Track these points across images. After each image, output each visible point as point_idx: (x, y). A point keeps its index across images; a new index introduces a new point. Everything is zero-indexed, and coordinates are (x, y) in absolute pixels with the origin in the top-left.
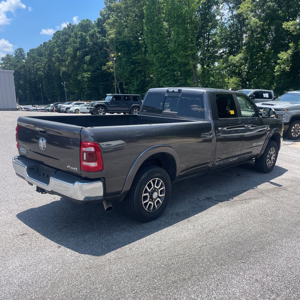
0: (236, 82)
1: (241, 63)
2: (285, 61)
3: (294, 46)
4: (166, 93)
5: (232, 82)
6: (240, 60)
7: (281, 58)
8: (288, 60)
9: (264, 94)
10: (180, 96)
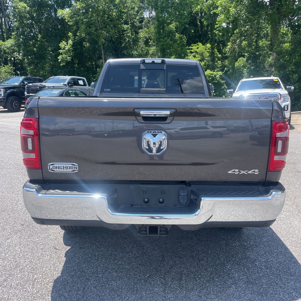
0: (9, 71)
1: (14, 49)
2: (67, 51)
3: (72, 36)
4: (141, 65)
5: (5, 71)
6: (12, 46)
7: (62, 48)
8: (69, 50)
9: (79, 81)
10: (165, 68)
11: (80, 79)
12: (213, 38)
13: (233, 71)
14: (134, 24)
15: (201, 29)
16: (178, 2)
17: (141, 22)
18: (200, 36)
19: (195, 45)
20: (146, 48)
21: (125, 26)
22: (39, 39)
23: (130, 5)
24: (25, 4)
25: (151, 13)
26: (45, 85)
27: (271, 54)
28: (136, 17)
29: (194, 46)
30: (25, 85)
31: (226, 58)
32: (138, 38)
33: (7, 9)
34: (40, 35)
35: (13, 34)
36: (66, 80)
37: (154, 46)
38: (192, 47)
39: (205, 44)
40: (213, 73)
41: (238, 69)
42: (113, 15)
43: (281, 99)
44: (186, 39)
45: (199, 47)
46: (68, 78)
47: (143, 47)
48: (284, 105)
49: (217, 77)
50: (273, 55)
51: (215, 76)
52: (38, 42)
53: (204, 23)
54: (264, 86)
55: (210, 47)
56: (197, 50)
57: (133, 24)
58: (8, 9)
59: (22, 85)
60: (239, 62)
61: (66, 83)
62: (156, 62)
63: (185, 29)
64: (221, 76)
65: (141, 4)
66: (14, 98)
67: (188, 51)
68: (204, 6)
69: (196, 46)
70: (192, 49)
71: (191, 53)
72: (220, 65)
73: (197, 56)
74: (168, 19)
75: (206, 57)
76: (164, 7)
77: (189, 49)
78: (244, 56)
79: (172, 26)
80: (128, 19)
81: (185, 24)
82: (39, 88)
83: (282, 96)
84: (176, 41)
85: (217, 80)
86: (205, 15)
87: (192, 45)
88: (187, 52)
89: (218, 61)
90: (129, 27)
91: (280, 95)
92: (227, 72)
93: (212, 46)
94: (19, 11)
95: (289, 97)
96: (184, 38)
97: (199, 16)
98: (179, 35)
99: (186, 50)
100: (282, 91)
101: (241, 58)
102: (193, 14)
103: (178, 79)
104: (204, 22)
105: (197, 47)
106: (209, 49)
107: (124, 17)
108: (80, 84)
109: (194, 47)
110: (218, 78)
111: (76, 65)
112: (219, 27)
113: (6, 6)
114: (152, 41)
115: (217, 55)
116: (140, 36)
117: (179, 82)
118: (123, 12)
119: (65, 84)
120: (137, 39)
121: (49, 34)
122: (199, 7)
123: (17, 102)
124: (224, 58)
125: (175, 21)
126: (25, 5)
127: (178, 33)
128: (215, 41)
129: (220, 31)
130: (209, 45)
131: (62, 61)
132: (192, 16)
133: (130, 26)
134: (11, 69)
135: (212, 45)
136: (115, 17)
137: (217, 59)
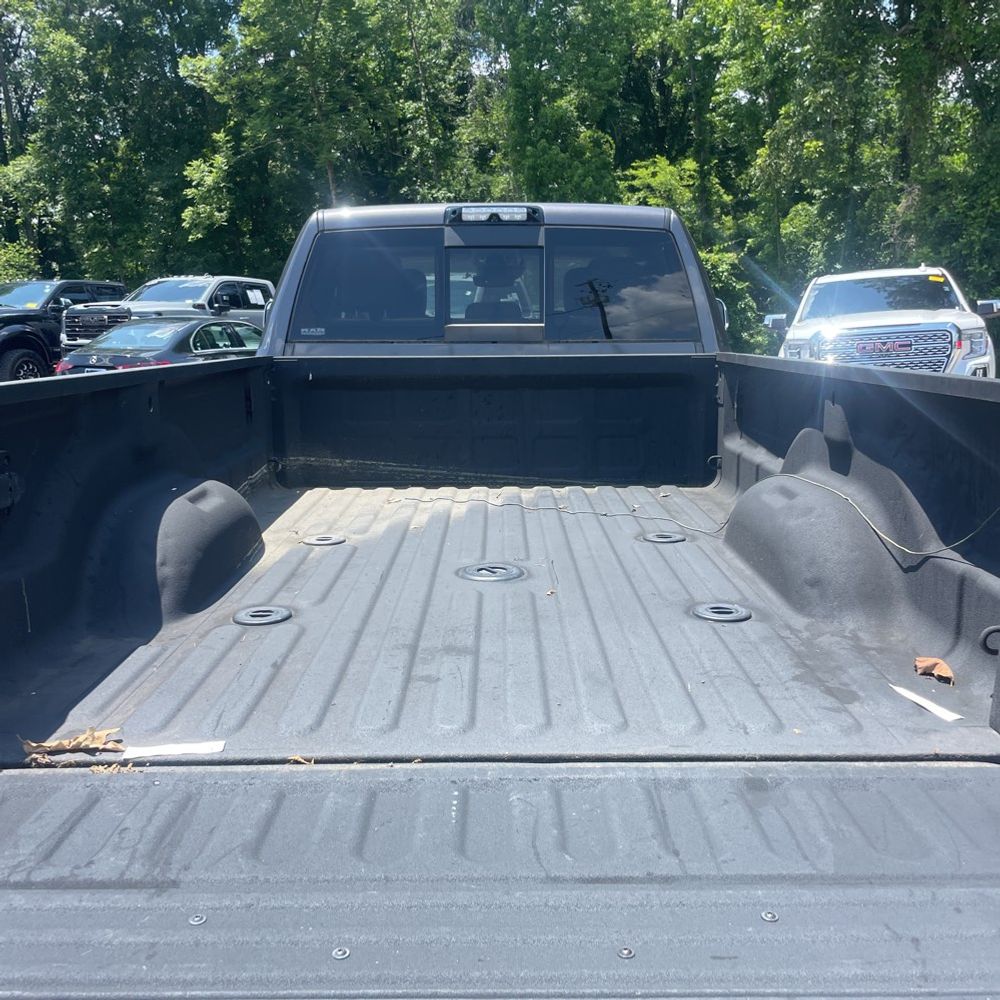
0: (22, 260)
1: (36, 190)
2: (209, 191)
3: (228, 142)
4: (448, 230)
5: (7, 261)
6: (28, 180)
7: (194, 184)
8: (218, 189)
9: (248, 292)
10: (541, 242)
11: (253, 287)
12: (703, 142)
13: (775, 248)
14: (437, 96)
15: (664, 111)
16: (585, 23)
17: (462, 90)
18: (660, 134)
19: (644, 163)
20: (482, 179)
21: (410, 107)
22: (119, 154)
23: (425, 34)
24: (69, 37)
25: (496, 60)
26: (129, 309)
27: (902, 190)
28: (445, 73)
29: (640, 167)
30: (60, 311)
31: (750, 205)
32: (453, 144)
33: (17, 56)
34: (125, 139)
35: (32, 137)
36: (203, 289)
37: (507, 170)
38: (634, 172)
39: (677, 159)
40: (708, 256)
41: (791, 242)
42: (367, 69)
43: (960, 344)
44: (614, 146)
45: (660, 172)
46: (210, 283)
47: (470, 175)
48: (974, 367)
49: (720, 269)
50: (910, 193)
51: (714, 267)
52: (119, 165)
53: (674, 91)
54: (891, 300)
55: (695, 171)
56: (653, 179)
57: (433, 96)
58: (19, 57)
59: (53, 310)
60: (792, 220)
61: (203, 300)
62: (505, 217)
63: (611, 110)
64: (733, 266)
65: (462, 32)
66: (23, 356)
67: (622, 185)
68: (671, 34)
69: (647, 169)
70: (634, 178)
71: (633, 189)
72: (729, 229)
73: (651, 201)
74: (550, 78)
75: (683, 205)
76: (538, 39)
77: (626, 178)
78: (810, 199)
79: (567, 103)
80: (418, 81)
81: (611, 93)
82: (109, 318)
83: (963, 337)
84: (578, 153)
85: (720, 281)
86: (674, 64)
87: (634, 164)
88: (617, 187)
89: (723, 217)
90: (420, 108)
91: (959, 331)
92: (752, 252)
93: (701, 167)
94: (52, 62)
95: (989, 339)
96: (607, 141)
97: (656, 67)
98: (589, 133)
99: (614, 181)
100: (963, 318)
101: (799, 206)
102: (634, 62)
103: (591, 284)
104: (672, 87)
105: (651, 169)
106: (690, 176)
107: (403, 76)
108: (253, 301)
109: (642, 173)
110: (723, 272)
111: (247, 240)
112: (726, 101)
113: (12, 46)
114: (499, 155)
115: (720, 196)
116: (460, 139)
117: (597, 295)
118: (401, 60)
119: (200, 302)
120: (448, 147)
121: (154, 137)
122: (655, 36)
123: (33, 369)
124: (742, 207)
125: (578, 87)
126: (71, 40)
127: (585, 126)
128: (713, 150)
129: (727, 116)
130: (690, 165)
131: (195, 225)
132: (631, 68)
133: (426, 105)
134: (29, 254)
135: (702, 163)
136: (376, 76)
137: (718, 210)
